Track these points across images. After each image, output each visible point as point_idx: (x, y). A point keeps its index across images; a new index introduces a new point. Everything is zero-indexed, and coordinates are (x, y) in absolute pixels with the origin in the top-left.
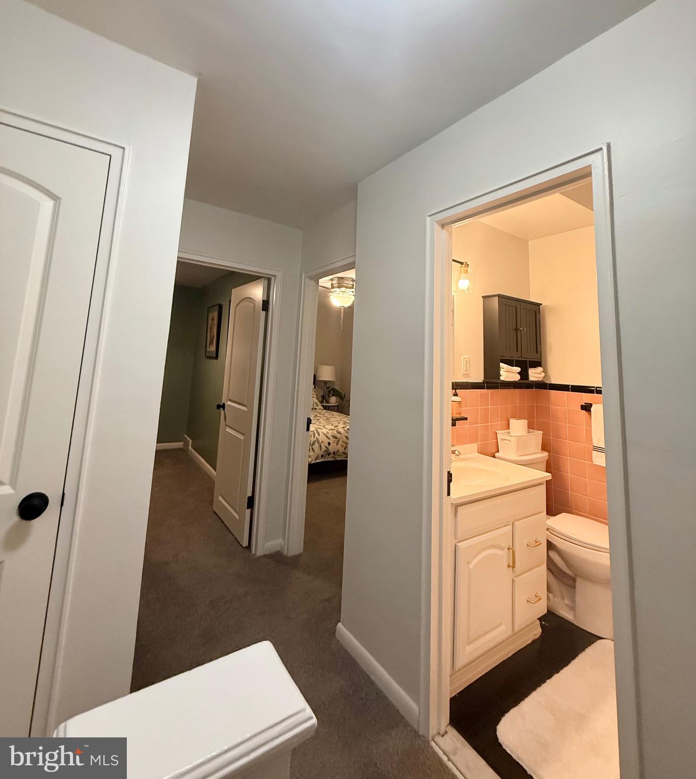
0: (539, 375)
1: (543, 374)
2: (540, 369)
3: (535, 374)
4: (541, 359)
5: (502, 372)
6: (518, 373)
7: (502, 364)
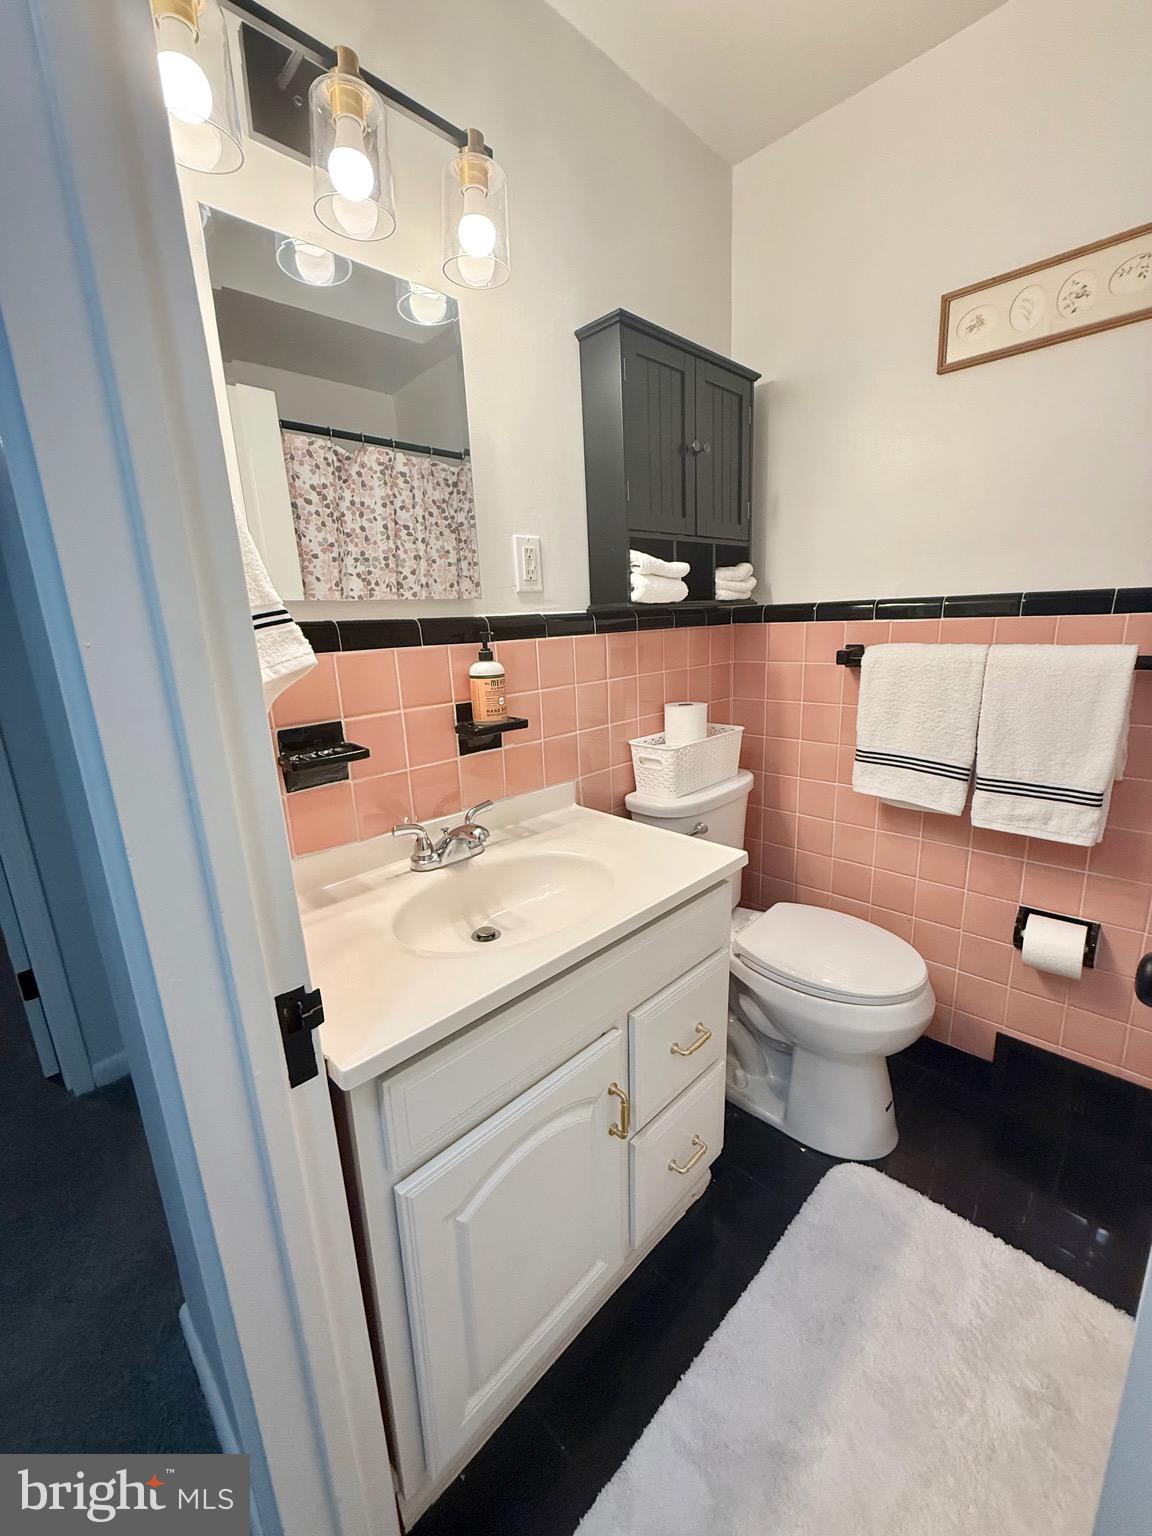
0: (743, 585)
1: (753, 582)
2: (745, 568)
3: (730, 584)
4: (749, 541)
5: (637, 579)
6: (683, 579)
7: (637, 557)
